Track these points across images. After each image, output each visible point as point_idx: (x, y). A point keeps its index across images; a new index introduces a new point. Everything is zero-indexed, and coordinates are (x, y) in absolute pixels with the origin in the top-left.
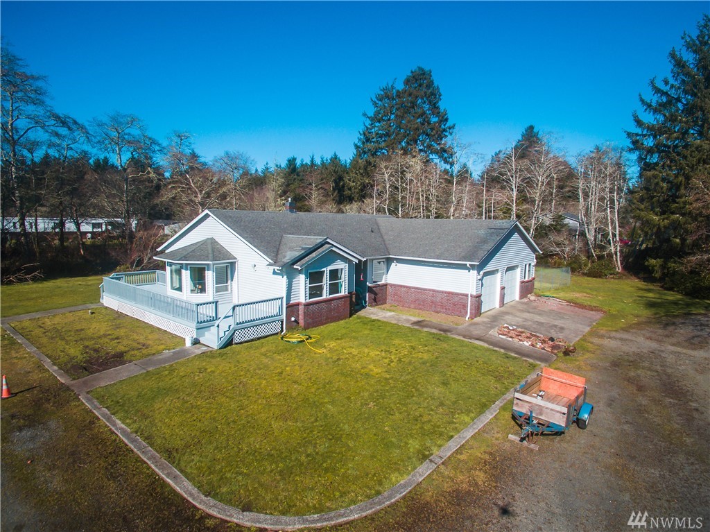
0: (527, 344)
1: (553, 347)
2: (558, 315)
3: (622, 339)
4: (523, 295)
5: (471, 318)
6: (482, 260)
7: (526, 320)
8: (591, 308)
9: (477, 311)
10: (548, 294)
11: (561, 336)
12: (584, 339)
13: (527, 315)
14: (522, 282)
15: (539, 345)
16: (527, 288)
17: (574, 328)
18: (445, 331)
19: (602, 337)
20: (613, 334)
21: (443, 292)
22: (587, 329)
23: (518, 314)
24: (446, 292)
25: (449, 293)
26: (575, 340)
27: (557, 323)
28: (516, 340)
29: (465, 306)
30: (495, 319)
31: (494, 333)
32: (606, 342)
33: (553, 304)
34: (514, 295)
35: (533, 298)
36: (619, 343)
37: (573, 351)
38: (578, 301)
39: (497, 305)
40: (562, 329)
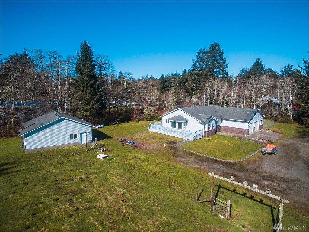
0: (262, 141)
1: (269, 142)
2: (270, 134)
3: (287, 141)
4: (260, 129)
5: (247, 135)
6: (249, 119)
7: (261, 136)
8: (280, 133)
9: (248, 133)
10: (267, 129)
11: (271, 140)
12: (277, 140)
13: (261, 135)
14: (259, 125)
15: (265, 141)
16: (261, 127)
17: (274, 138)
18: (241, 138)
19: (282, 140)
20: (285, 139)
21: (238, 128)
22: (278, 138)
23: (259, 134)
24: (239, 128)
25: (240, 129)
26: (274, 141)
27: (270, 136)
28: (259, 140)
29: (245, 132)
30: (253, 135)
31: (253, 138)
32: (282, 141)
33: (268, 132)
34: (257, 129)
35: (262, 130)
36: (286, 141)
37: (274, 143)
38: (276, 131)
39: (253, 132)
40: (271, 138)
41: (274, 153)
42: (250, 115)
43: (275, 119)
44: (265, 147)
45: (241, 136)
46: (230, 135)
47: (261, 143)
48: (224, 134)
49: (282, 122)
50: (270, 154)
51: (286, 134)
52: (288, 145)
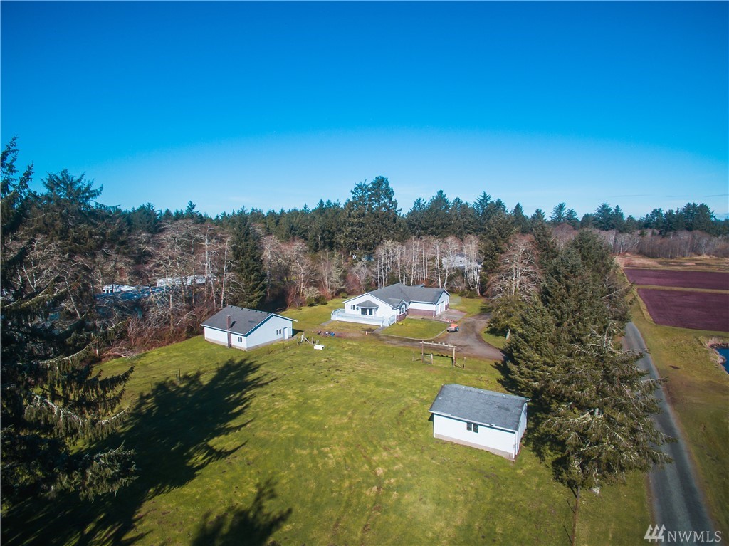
0: (448, 321)
1: (454, 321)
2: (455, 314)
4: (446, 309)
5: (434, 316)
6: (435, 300)
8: (465, 312)
9: (435, 314)
10: (453, 308)
11: (455, 319)
13: (447, 315)
14: (446, 305)
15: (450, 321)
16: (447, 307)
17: (459, 317)
18: (429, 320)
19: (465, 319)
20: (467, 318)
21: (426, 310)
22: (462, 317)
23: (445, 314)
25: (428, 311)
26: (459, 320)
28: (445, 320)
29: (433, 314)
30: (440, 316)
31: (441, 319)
33: (454, 311)
34: (444, 309)
35: (448, 310)
36: (468, 320)
38: (461, 310)
39: (440, 313)
40: (456, 317)
41: (456, 331)
42: (436, 296)
43: (462, 294)
44: (450, 326)
45: (429, 317)
46: (420, 317)
47: (447, 323)
48: (413, 317)
49: (469, 297)
50: (453, 332)
51: (470, 312)
52: (469, 323)
